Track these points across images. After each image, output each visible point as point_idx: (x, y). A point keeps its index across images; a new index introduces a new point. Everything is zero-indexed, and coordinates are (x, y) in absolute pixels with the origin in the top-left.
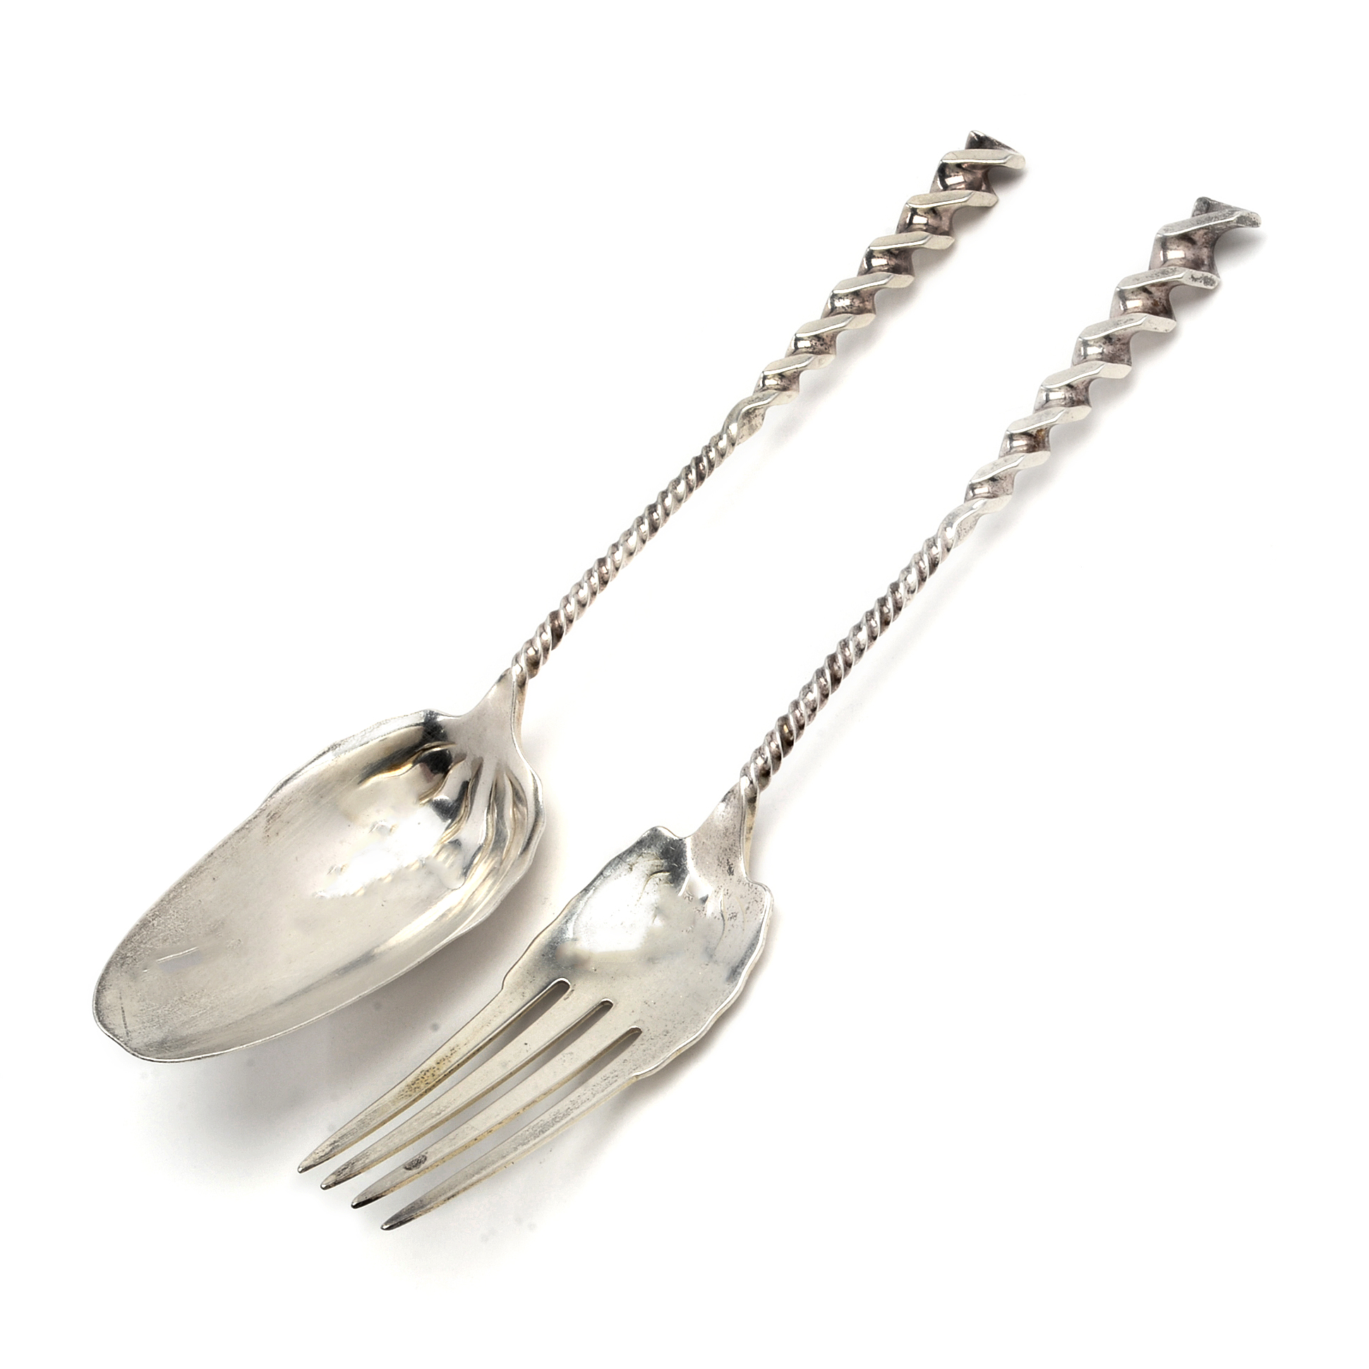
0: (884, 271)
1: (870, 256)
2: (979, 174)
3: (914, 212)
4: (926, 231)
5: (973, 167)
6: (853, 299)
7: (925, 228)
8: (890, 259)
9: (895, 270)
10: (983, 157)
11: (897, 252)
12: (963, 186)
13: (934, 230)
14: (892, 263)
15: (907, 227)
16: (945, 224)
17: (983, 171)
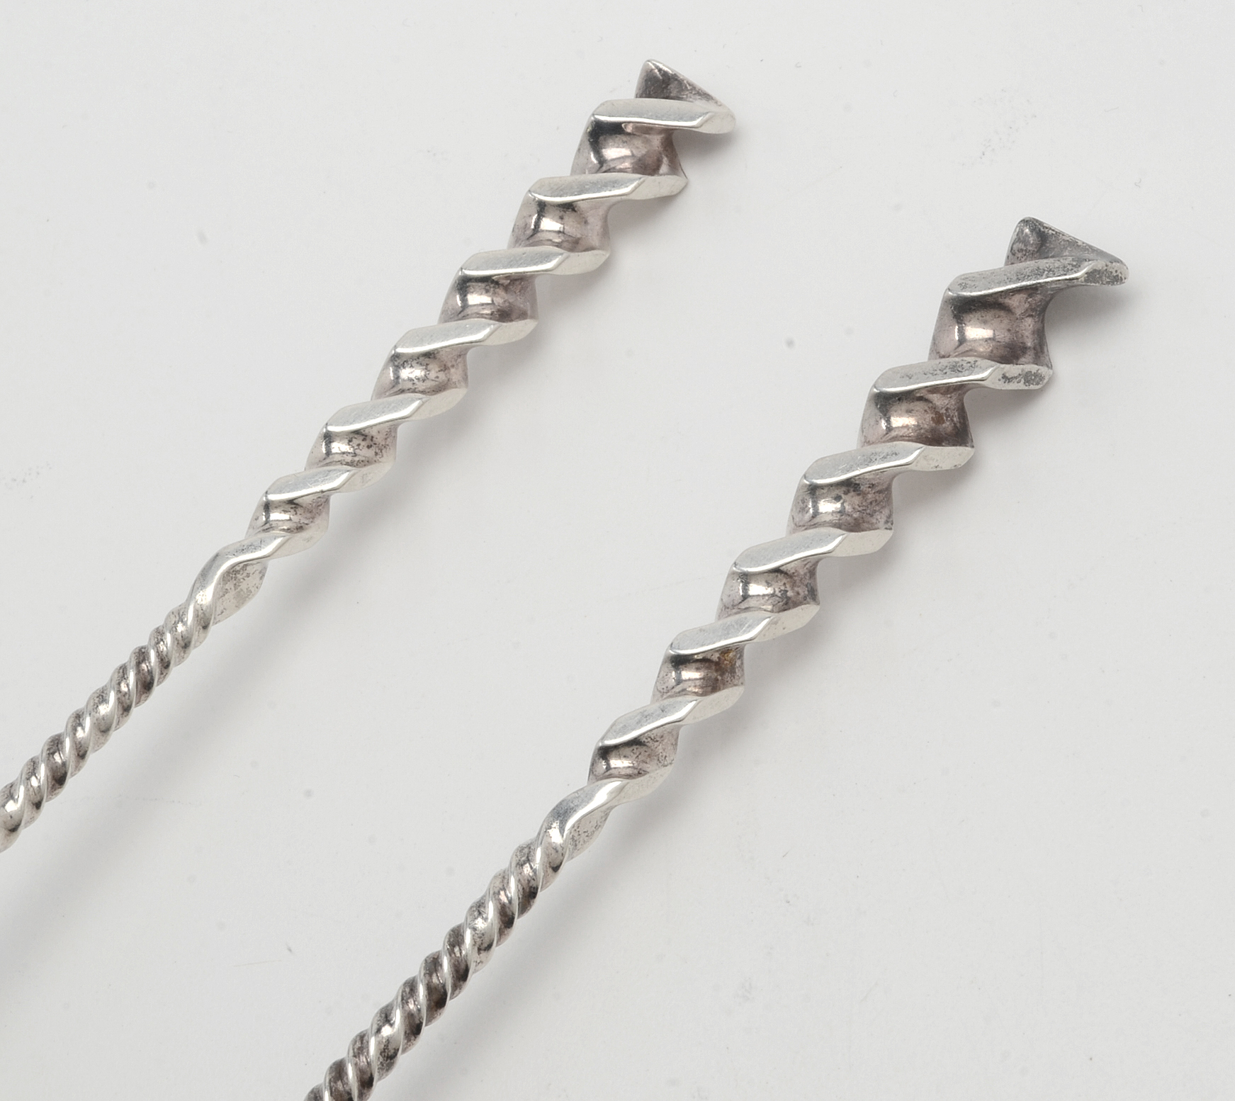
0: (482, 316)
1: (464, 285)
2: (656, 141)
3: (542, 208)
4: (558, 245)
5: (645, 130)
6: (427, 365)
7: (557, 240)
8: (495, 293)
9: (503, 315)
10: (663, 113)
11: (509, 281)
12: (627, 164)
13: (574, 244)
14: (499, 300)
15: (529, 235)
16: (593, 232)
17: (662, 136)
